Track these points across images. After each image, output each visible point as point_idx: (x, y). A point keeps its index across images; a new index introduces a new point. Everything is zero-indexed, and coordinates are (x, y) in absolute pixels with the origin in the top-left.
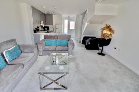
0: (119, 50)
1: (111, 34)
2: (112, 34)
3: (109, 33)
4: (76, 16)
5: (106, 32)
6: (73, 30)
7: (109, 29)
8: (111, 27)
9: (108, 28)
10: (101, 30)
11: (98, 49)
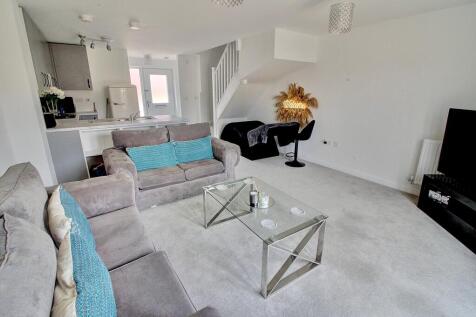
0: (336, 144)
1: (307, 110)
2: (310, 108)
3: (302, 106)
4: (180, 56)
5: (293, 105)
6: (164, 105)
7: (302, 97)
8: (305, 92)
9: (298, 93)
10: (275, 101)
11: (276, 153)
